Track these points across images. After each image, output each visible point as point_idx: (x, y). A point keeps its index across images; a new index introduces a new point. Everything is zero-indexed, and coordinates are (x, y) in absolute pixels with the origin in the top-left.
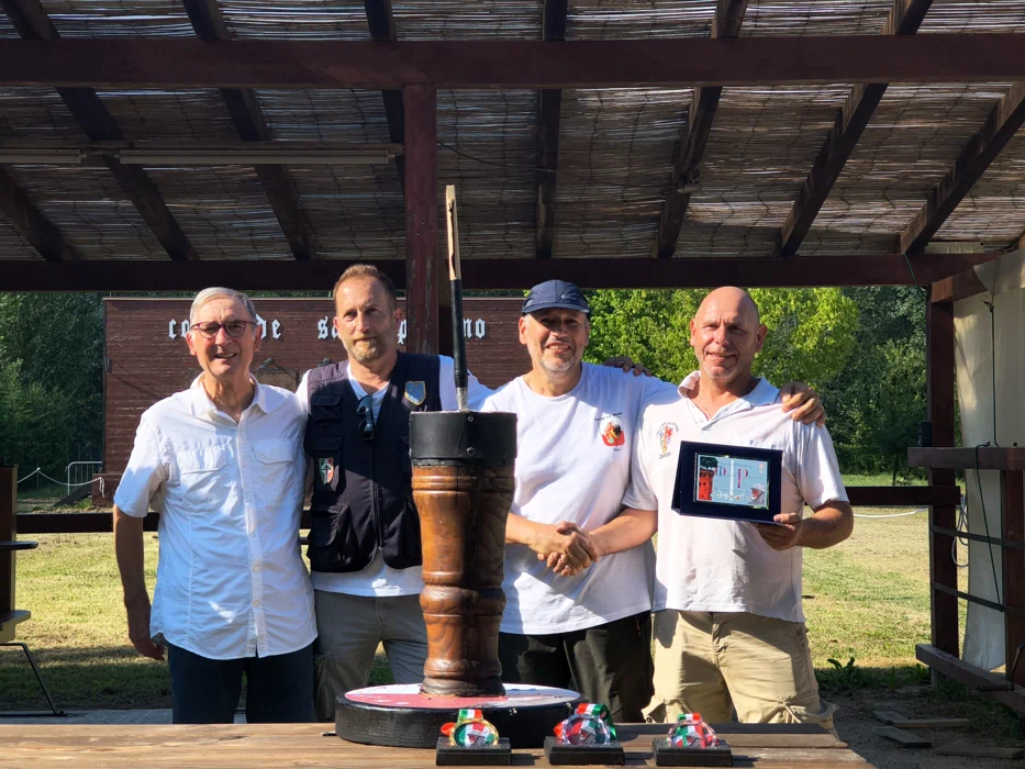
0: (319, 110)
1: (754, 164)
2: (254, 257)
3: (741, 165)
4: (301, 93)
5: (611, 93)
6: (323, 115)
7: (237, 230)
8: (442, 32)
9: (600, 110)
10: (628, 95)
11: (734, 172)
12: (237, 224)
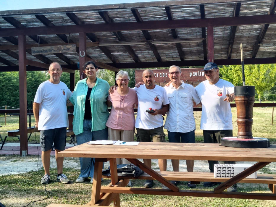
0: (188, 32)
1: (273, 39)
2: (173, 60)
3: (271, 39)
4: (185, 29)
5: (246, 26)
6: (189, 33)
7: (170, 55)
8: (214, 16)
9: (243, 29)
10: (249, 27)
11: (269, 41)
12: (170, 54)
